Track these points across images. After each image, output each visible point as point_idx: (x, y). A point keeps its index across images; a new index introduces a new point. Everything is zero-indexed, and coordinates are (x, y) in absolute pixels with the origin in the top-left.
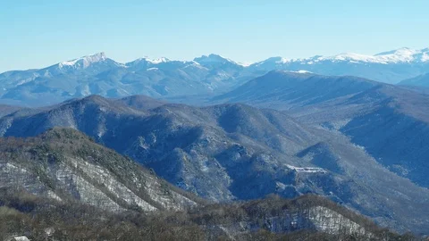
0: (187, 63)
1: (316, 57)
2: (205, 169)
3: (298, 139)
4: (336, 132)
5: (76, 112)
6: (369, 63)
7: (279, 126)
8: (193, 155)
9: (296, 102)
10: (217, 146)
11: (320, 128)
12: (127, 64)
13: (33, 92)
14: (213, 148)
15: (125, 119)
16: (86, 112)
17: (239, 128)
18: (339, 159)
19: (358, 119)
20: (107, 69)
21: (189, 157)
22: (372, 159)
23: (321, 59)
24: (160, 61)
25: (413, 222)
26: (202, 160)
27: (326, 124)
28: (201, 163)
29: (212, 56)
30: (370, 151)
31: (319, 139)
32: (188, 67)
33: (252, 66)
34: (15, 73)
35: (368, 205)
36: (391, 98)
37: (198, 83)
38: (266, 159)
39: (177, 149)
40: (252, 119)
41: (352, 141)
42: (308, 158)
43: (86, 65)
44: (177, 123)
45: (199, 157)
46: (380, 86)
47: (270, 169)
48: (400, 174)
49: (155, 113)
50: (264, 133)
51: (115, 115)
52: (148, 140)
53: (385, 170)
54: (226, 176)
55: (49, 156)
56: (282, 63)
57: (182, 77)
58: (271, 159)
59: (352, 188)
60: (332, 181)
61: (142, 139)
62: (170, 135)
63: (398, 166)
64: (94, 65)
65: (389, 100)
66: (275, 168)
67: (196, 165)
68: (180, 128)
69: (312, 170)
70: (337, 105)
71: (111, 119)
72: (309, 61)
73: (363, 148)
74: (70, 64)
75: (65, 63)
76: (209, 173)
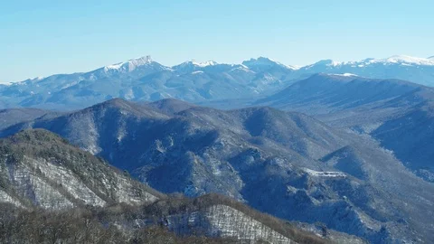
0: (235, 66)
1: (368, 60)
2: (217, 173)
3: (325, 143)
4: (366, 136)
5: (96, 116)
6: (421, 66)
7: (306, 130)
8: (205, 159)
9: (337, 105)
10: (231, 149)
11: (349, 131)
12: (174, 68)
13: (77, 95)
14: (227, 152)
15: (146, 122)
16: (107, 115)
17: (265, 132)
18: (363, 164)
19: (390, 123)
20: (152, 73)
21: (201, 161)
22: (400, 164)
23: (372, 61)
24: (208, 64)
25: (431, 227)
26: (214, 163)
27: (357, 127)
28: (214, 166)
29: (260, 59)
30: (398, 156)
31: (347, 143)
32: (235, 70)
33: (302, 68)
34: (60, 76)
35: (384, 210)
36: (426, 101)
37: (244, 87)
38: (280, 162)
39: (190, 153)
40: (278, 123)
41: (381, 145)
42: (332, 162)
43: (132, 68)
44: (195, 126)
45: (212, 161)
46: (419, 88)
47: (284, 173)
48: (426, 179)
49: (178, 117)
50: (290, 137)
51: (136, 119)
52: (165, 144)
53: (412, 174)
54: (238, 180)
55: (8, 157)
56: (333, 66)
57: (227, 81)
58: (285, 162)
59: (369, 192)
60: (348, 186)
61: (158, 142)
62: (187, 139)
63: (424, 171)
64: (139, 68)
65: (424, 103)
66: (289, 172)
67: (208, 169)
68: (198, 131)
69: (332, 174)
70: (374, 108)
71: (131, 122)
72: (360, 64)
73: (391, 152)
74: (114, 67)
75: (111, 67)
76: (221, 177)
